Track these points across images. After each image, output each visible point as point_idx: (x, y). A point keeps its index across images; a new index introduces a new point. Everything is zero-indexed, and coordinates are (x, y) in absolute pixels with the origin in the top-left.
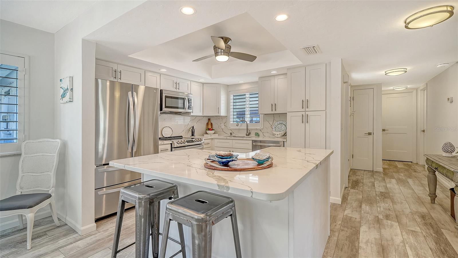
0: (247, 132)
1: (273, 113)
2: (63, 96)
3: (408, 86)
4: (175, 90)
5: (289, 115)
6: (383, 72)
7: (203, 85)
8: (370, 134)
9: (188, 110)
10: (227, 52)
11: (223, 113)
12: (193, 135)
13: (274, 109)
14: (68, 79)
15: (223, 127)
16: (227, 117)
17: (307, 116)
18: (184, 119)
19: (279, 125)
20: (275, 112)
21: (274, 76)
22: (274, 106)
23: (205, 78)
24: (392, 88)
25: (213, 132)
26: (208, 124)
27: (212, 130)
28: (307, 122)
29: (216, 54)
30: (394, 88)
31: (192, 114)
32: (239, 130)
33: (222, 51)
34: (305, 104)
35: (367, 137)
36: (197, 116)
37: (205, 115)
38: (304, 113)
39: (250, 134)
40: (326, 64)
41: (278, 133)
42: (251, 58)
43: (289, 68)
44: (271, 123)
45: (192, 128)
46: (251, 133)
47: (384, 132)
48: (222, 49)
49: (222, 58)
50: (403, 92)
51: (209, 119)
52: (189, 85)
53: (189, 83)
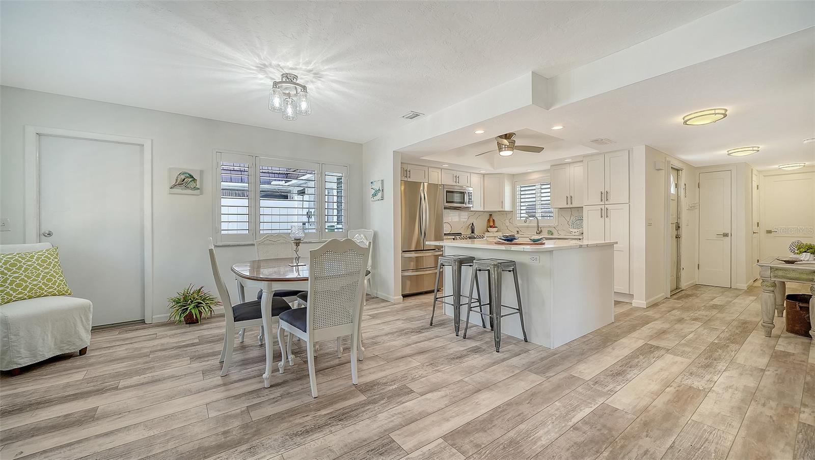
0: (538, 230)
1: (569, 206)
2: (375, 195)
3: (807, 163)
4: (454, 184)
5: (585, 209)
6: (725, 152)
7: (484, 176)
8: (726, 235)
9: (468, 205)
10: (512, 147)
11: (507, 207)
12: (473, 232)
13: (569, 202)
14: (380, 181)
15: (508, 224)
16: (513, 214)
17: (607, 209)
18: (459, 216)
19: (578, 221)
20: (571, 206)
21: (569, 163)
22: (570, 199)
23: (486, 168)
24: (777, 166)
25: (495, 229)
26: (489, 220)
27: (495, 227)
28: (607, 216)
29: (500, 149)
30: (781, 167)
31: (472, 209)
32: (528, 227)
33: (506, 146)
34: (605, 196)
35: (721, 239)
36: (477, 211)
37: (486, 210)
38: (603, 207)
39: (541, 231)
40: (629, 151)
41: (576, 230)
42: (538, 150)
43: (584, 156)
44: (568, 219)
45: (471, 225)
46: (543, 231)
47: (769, 235)
48: (505, 145)
49: (506, 153)
50: (798, 172)
51: (491, 215)
52: (469, 178)
53: (469, 174)
